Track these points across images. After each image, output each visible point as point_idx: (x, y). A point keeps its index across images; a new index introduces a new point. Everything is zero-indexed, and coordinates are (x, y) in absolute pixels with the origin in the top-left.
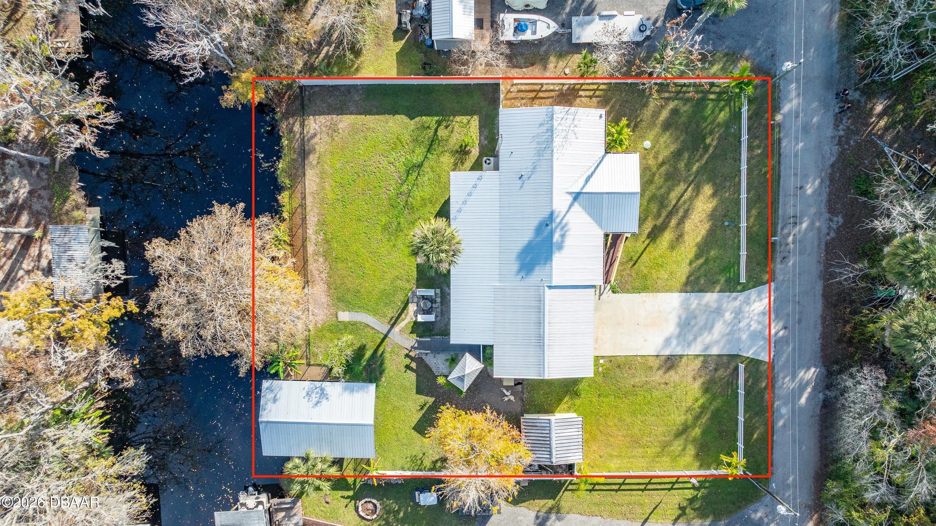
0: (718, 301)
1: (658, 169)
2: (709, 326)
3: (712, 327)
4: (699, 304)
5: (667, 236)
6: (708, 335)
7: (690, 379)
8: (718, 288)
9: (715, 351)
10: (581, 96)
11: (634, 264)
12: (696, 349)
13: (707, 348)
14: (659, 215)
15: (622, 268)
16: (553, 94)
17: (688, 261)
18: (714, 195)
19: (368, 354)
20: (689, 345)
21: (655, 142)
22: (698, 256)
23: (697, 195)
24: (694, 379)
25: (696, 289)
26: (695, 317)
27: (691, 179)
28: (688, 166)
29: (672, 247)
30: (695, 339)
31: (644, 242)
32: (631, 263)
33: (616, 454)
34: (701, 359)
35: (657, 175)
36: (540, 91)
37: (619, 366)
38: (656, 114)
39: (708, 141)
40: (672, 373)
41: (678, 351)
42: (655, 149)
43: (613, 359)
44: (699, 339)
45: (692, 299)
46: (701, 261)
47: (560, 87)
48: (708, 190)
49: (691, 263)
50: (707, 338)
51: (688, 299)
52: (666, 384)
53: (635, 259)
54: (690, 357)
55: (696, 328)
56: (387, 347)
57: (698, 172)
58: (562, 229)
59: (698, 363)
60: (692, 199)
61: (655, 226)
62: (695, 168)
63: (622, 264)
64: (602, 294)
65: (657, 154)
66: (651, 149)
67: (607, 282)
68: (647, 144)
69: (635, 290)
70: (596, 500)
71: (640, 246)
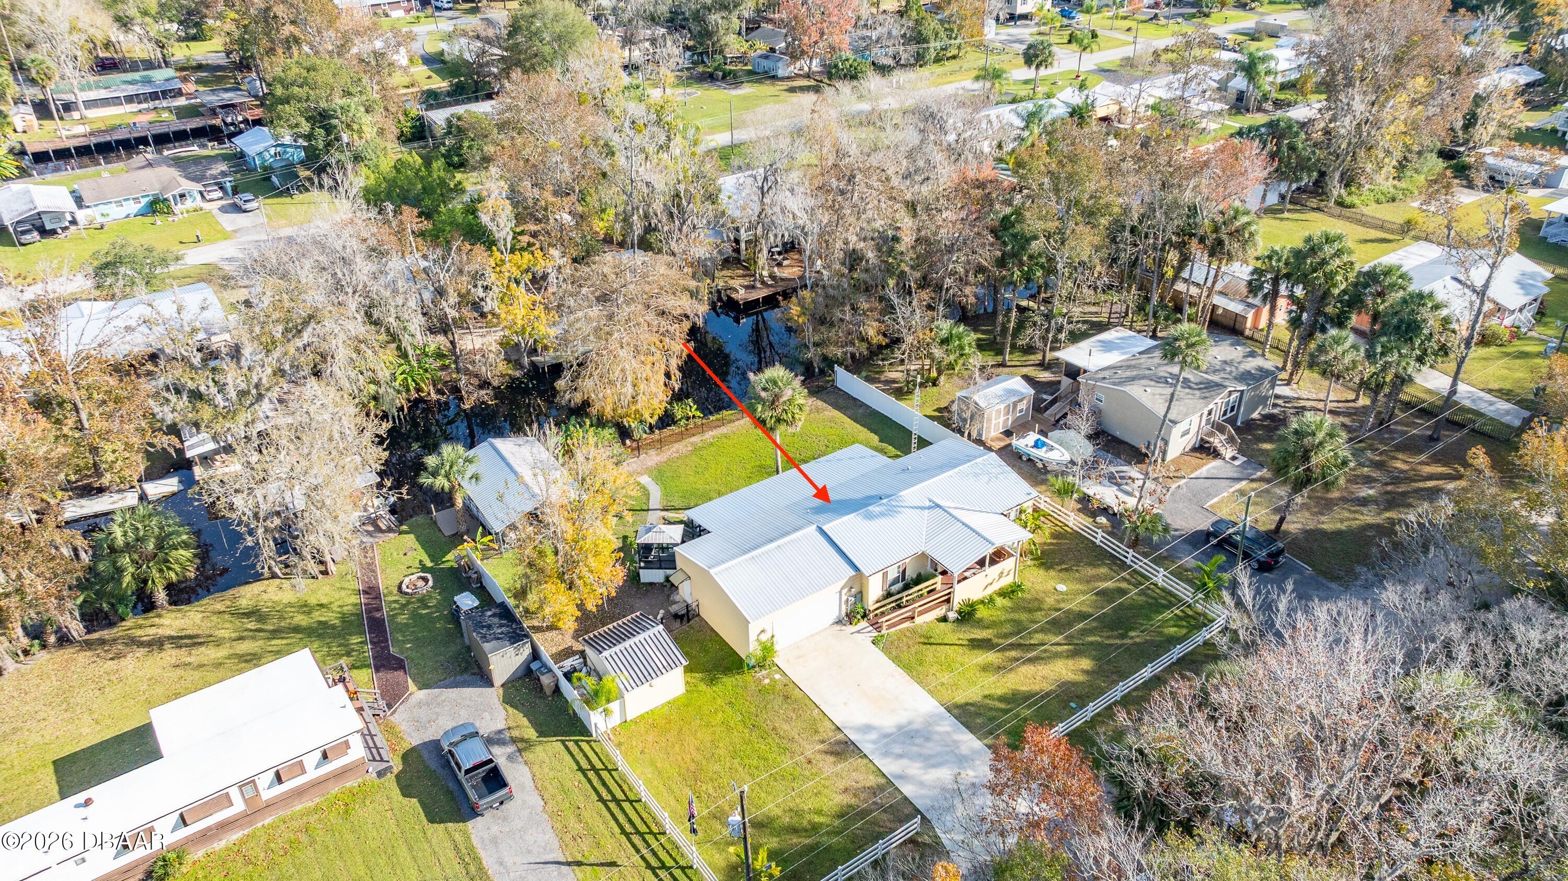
0: (975, 752)
1: (1051, 609)
2: (932, 761)
3: (934, 766)
4: (948, 733)
5: (991, 657)
6: (920, 768)
7: (841, 785)
8: (989, 741)
9: (908, 790)
11: (925, 644)
12: (889, 767)
13: (901, 777)
14: (1005, 636)
15: (908, 634)
17: (987, 693)
18: (1086, 672)
20: (886, 754)
21: (1072, 593)
22: (1002, 699)
23: (1068, 657)
24: (846, 790)
25: (963, 719)
26: (927, 739)
27: (1076, 641)
28: (1084, 632)
29: (985, 668)
30: (900, 756)
31: (960, 639)
32: (924, 640)
33: (659, 765)
34: (882, 781)
35: (1043, 612)
37: (787, 697)
38: (1098, 578)
39: (1132, 634)
40: (831, 759)
41: (866, 748)
42: (1066, 597)
43: (791, 685)
44: (904, 762)
45: (946, 723)
46: (1002, 706)
48: (1086, 663)
49: (985, 697)
50: (914, 769)
51: (942, 718)
52: (810, 762)
53: (932, 640)
54: (870, 765)
55: (915, 749)
57: (1092, 643)
58: (888, 511)
59: (872, 780)
60: (1057, 655)
61: (990, 640)
62: (1091, 639)
63: (913, 631)
64: (858, 632)
65: (1063, 601)
66: (1062, 593)
67: (876, 626)
68: (1062, 587)
69: (897, 660)
70: (568, 784)
71: (952, 638)
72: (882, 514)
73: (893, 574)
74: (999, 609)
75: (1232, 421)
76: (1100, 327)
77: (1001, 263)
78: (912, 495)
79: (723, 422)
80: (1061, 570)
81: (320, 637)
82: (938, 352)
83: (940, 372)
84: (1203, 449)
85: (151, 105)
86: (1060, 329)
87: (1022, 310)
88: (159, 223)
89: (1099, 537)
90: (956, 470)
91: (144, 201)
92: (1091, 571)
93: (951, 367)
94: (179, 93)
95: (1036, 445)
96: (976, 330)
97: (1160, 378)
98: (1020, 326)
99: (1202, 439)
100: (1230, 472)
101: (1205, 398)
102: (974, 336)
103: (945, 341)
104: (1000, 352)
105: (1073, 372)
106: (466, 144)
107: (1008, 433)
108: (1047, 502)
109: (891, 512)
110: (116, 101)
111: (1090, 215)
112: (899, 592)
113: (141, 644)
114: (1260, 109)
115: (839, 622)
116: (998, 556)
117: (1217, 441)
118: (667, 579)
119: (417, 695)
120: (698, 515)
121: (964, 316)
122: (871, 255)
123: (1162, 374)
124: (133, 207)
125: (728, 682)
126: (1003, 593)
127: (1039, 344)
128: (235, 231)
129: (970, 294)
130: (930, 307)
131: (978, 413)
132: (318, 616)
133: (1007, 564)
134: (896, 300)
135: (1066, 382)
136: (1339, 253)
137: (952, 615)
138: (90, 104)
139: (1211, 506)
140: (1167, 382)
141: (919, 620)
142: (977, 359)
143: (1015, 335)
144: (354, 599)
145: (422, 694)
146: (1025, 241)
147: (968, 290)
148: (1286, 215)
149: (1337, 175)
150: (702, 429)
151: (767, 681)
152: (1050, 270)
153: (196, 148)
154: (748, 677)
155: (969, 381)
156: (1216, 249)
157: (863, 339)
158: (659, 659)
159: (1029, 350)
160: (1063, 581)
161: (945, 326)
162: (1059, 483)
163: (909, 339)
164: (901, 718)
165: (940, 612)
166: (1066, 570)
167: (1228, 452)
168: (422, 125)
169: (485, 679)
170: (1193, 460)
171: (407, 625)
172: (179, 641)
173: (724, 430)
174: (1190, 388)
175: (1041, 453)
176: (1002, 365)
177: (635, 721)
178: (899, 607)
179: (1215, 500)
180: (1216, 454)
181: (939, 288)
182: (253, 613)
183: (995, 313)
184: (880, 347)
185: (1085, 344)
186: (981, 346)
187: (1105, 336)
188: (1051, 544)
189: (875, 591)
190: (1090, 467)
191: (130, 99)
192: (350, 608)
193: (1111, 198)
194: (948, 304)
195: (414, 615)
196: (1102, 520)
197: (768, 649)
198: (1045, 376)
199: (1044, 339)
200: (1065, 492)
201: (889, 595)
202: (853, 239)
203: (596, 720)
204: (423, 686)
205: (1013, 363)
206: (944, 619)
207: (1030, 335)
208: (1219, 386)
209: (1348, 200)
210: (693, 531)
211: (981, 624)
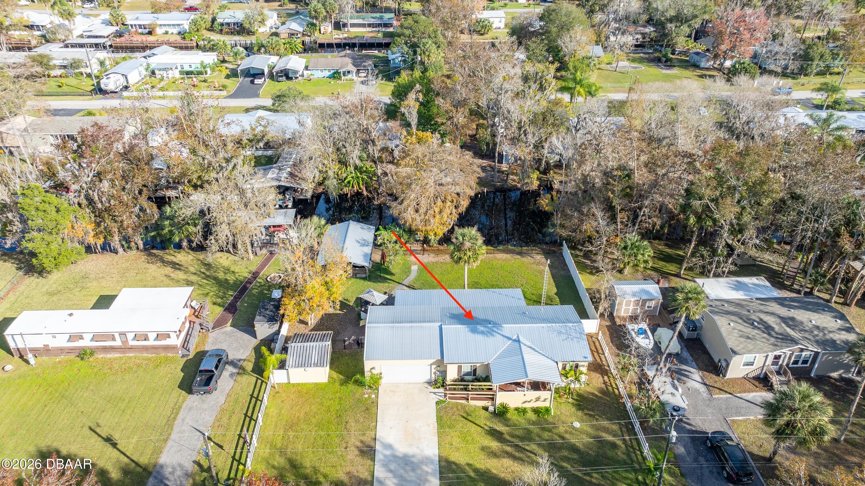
1: (556, 434)
4: (426, 472)
5: (494, 444)
7: (348, 469)
10: (603, 377)
11: (464, 417)
12: (380, 473)
14: (513, 436)
15: (459, 407)
16: (599, 360)
17: (471, 462)
19: (388, 277)
20: (384, 465)
21: (580, 431)
22: (476, 470)
24: (348, 473)
25: (443, 470)
26: (413, 470)
28: (565, 459)
29: (483, 449)
30: (391, 471)
31: (486, 425)
32: (465, 415)
33: (283, 411)
34: (369, 479)
35: (550, 434)
36: (598, 353)
37: (367, 409)
38: (606, 430)
40: (357, 453)
41: (378, 456)
42: (574, 432)
43: (375, 404)
44: (390, 475)
45: (431, 467)
46: (472, 473)
47: (606, 364)
49: (469, 464)
51: (432, 463)
52: (346, 448)
53: (469, 418)
54: (371, 466)
55: (401, 471)
56: (392, 284)
58: (488, 332)
59: (365, 475)
61: (502, 434)
62: (564, 464)
63: (463, 407)
64: (434, 393)
65: (571, 433)
66: (574, 428)
67: (445, 394)
68: (577, 425)
69: (440, 418)
70: (241, 399)
71: (482, 422)
72: (483, 333)
73: (467, 369)
74: (525, 419)
75: (803, 371)
78: (508, 328)
80: (586, 414)
81: (221, 286)
83: (625, 266)
84: (763, 381)
85: (377, 29)
88: (332, 82)
90: (549, 325)
91: (332, 72)
92: (605, 423)
95: (639, 332)
97: (750, 319)
99: (766, 374)
101: (776, 345)
105: (699, 297)
107: (633, 318)
109: (490, 333)
110: (364, 25)
112: (468, 381)
113: (163, 261)
115: (429, 383)
119: (228, 328)
120: (399, 294)
123: (753, 317)
124: (327, 74)
125: (350, 387)
126: (534, 411)
132: (228, 276)
133: (544, 394)
137: (491, 409)
138: (353, 25)
139: (733, 421)
140: (753, 324)
141: (472, 403)
144: (246, 275)
151: (366, 396)
153: (377, 52)
154: (360, 389)
160: (581, 421)
163: (604, 239)
164: (411, 451)
165: (485, 403)
166: (590, 415)
169: (252, 333)
170: (748, 385)
171: (254, 295)
174: (769, 334)
175: (638, 338)
177: (294, 385)
178: (466, 390)
179: (740, 418)
182: (208, 265)
188: (596, 396)
189: (452, 374)
191: (369, 25)
192: (242, 278)
195: (261, 292)
197: (376, 379)
201: (462, 380)
204: (233, 325)
205: (687, 277)
206: (486, 409)
208: (794, 341)
210: (389, 301)
211: (506, 422)
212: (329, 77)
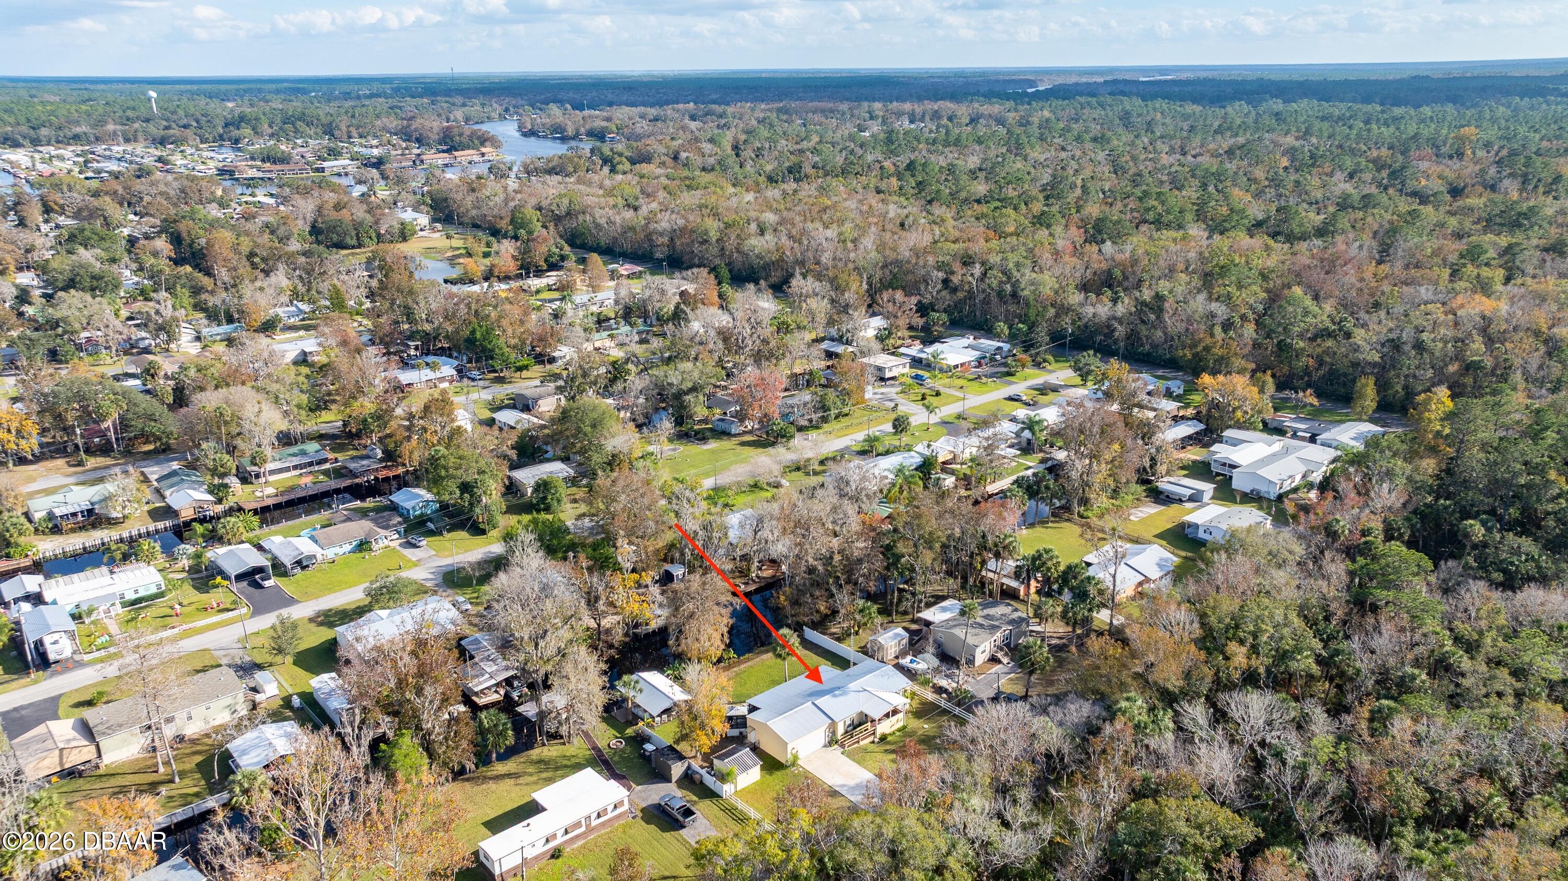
5: (894, 755)
11: (866, 752)
14: (901, 747)
15: (857, 748)
29: (892, 761)
40: (828, 797)
41: (844, 792)
53: (868, 751)
54: (846, 798)
61: (894, 749)
63: (859, 747)
64: (834, 749)
65: (925, 731)
66: (924, 728)
67: (842, 746)
68: (925, 726)
69: (854, 760)
70: (717, 812)
71: (877, 749)
72: (840, 695)
73: (848, 722)
74: (898, 737)
75: (1008, 645)
76: (944, 598)
77: (887, 568)
78: (853, 686)
79: (748, 660)
80: (926, 719)
82: (858, 617)
83: (859, 627)
84: (994, 660)
85: (309, 469)
86: (920, 601)
87: (901, 591)
88: (367, 557)
89: (943, 704)
90: (873, 674)
92: (937, 718)
93: (865, 624)
94: (325, 461)
95: (911, 662)
96: (876, 603)
97: (970, 624)
98: (900, 601)
99: (992, 654)
100: (1006, 670)
101: (992, 633)
102: (876, 607)
103: (861, 611)
104: (890, 615)
105: (928, 624)
106: (550, 497)
107: (897, 657)
108: (916, 688)
109: (845, 693)
110: (287, 469)
111: (929, 544)
112: (851, 730)
113: (490, 778)
114: (1041, 451)
115: (825, 746)
116: (895, 712)
117: (999, 655)
118: (741, 733)
119: (637, 788)
120: (753, 701)
121: (869, 597)
122: (820, 568)
124: (347, 548)
125: (779, 774)
126: (899, 730)
127: (910, 610)
128: (419, 561)
129: (872, 587)
130: (852, 594)
131: (881, 647)
132: (574, 760)
133: (900, 716)
134: (834, 591)
135: (925, 629)
136: (1051, 558)
137: (876, 740)
138: (272, 472)
140: (973, 627)
141: (862, 743)
142: (879, 620)
143: (898, 604)
144: (589, 751)
145: (640, 787)
146: (898, 557)
147: (871, 584)
148: (1050, 524)
149: (1076, 501)
150: (739, 663)
151: (796, 771)
152: (912, 569)
153: (358, 502)
154: (787, 771)
155: (875, 632)
156: (997, 556)
157: (818, 612)
158: (750, 762)
159: (905, 613)
160: (926, 723)
161: (861, 602)
162: (922, 679)
163: (843, 611)
164: (858, 781)
165: (871, 739)
166: (928, 718)
167: (1005, 660)
168: (511, 483)
169: (668, 780)
170: (989, 666)
171: (620, 761)
172: (509, 775)
173: (750, 663)
174: (983, 629)
175: (914, 666)
176: (892, 622)
177: (741, 791)
178: (852, 737)
180: (999, 662)
181: (856, 584)
182: (540, 761)
183: (886, 592)
184: (826, 615)
185: (933, 609)
186: (880, 612)
187: (944, 604)
188: (920, 707)
189: (841, 730)
190: (937, 671)
191: (295, 467)
192: (588, 754)
193: (940, 533)
194: (861, 591)
195: (621, 756)
196: (944, 696)
197: (796, 757)
198: (914, 627)
199: (913, 607)
200: (926, 683)
201: (846, 732)
202: (811, 560)
203: (727, 789)
204: (638, 784)
205: (897, 620)
206: (873, 742)
207: (906, 605)
208: (999, 627)
209: (1085, 514)
210: (753, 709)
211: (889, 743)
212: (352, 551)
